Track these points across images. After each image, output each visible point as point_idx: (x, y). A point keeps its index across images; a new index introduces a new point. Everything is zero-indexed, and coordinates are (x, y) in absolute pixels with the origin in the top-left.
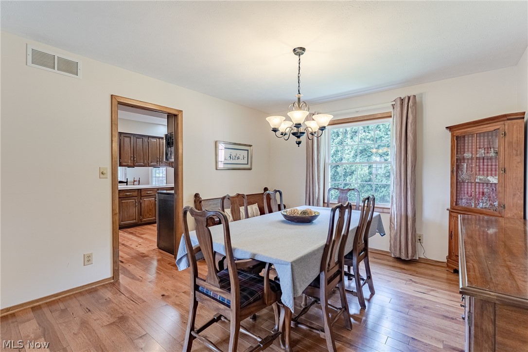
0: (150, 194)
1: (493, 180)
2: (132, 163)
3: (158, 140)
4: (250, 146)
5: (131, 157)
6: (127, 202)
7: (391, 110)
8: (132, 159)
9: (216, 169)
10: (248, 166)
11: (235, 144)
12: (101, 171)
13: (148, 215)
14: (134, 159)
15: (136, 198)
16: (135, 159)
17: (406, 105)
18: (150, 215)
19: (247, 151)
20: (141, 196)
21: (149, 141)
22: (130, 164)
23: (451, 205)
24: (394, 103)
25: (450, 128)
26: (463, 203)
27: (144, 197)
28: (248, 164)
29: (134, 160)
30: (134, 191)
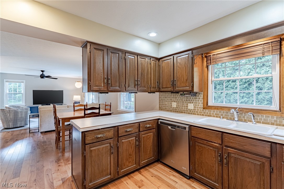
0: (130, 133)
2: (106, 87)
3: (136, 57)
5: (104, 78)
6: (98, 149)
8: (106, 81)
13: (127, 163)
14: (108, 81)
15: (111, 141)
16: (110, 82)
18: (129, 162)
20: (118, 137)
21: (126, 57)
22: (102, 88)
27: (122, 138)
29: (108, 83)
30: (109, 131)
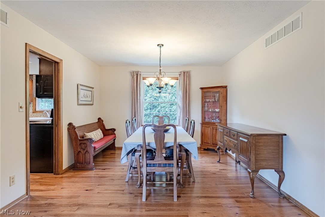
1: (217, 110)
4: (93, 88)
7: (178, 76)
9: (78, 105)
10: (91, 103)
11: (87, 87)
12: (20, 105)
17: (186, 76)
19: (91, 92)
23: (202, 122)
24: (180, 73)
25: (202, 88)
26: (207, 120)
28: (91, 101)
